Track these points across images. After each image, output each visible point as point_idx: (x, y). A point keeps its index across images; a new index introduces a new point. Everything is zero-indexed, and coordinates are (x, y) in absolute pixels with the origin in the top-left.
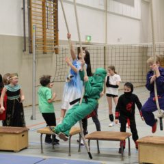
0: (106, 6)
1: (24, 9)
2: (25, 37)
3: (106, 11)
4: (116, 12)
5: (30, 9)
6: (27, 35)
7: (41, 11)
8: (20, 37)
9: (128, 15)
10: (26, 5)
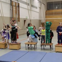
0: (31, 9)
1: (11, 9)
2: (11, 17)
3: (31, 10)
4: (33, 10)
5: (13, 9)
6: (12, 17)
7: (15, 10)
8: (10, 17)
9: (36, 11)
10: (12, 8)
